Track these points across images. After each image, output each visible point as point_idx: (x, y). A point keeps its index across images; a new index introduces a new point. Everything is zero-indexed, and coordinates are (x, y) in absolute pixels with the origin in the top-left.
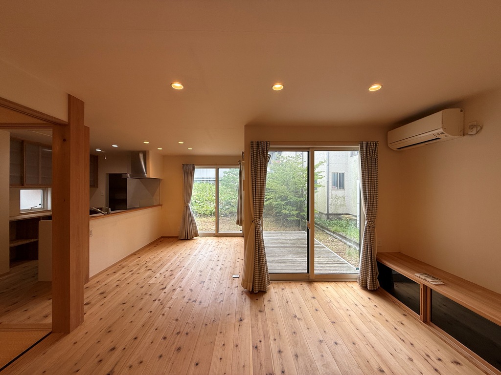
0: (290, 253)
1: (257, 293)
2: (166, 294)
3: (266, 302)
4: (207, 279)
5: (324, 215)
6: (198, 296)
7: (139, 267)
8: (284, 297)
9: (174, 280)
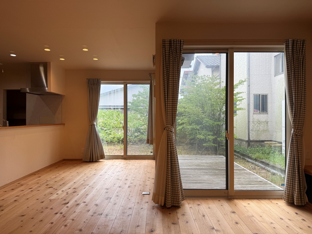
0: (207, 175)
1: (169, 208)
2: (69, 208)
3: (179, 215)
4: (114, 195)
5: (245, 143)
6: (104, 210)
7: (39, 185)
8: (200, 212)
9: (78, 196)
